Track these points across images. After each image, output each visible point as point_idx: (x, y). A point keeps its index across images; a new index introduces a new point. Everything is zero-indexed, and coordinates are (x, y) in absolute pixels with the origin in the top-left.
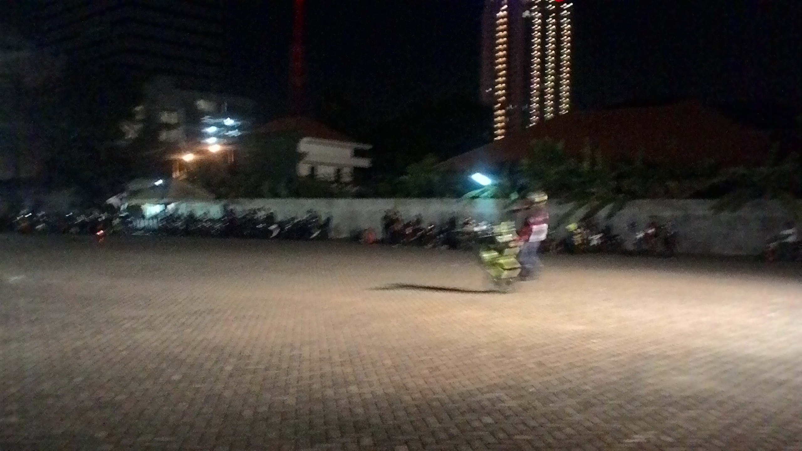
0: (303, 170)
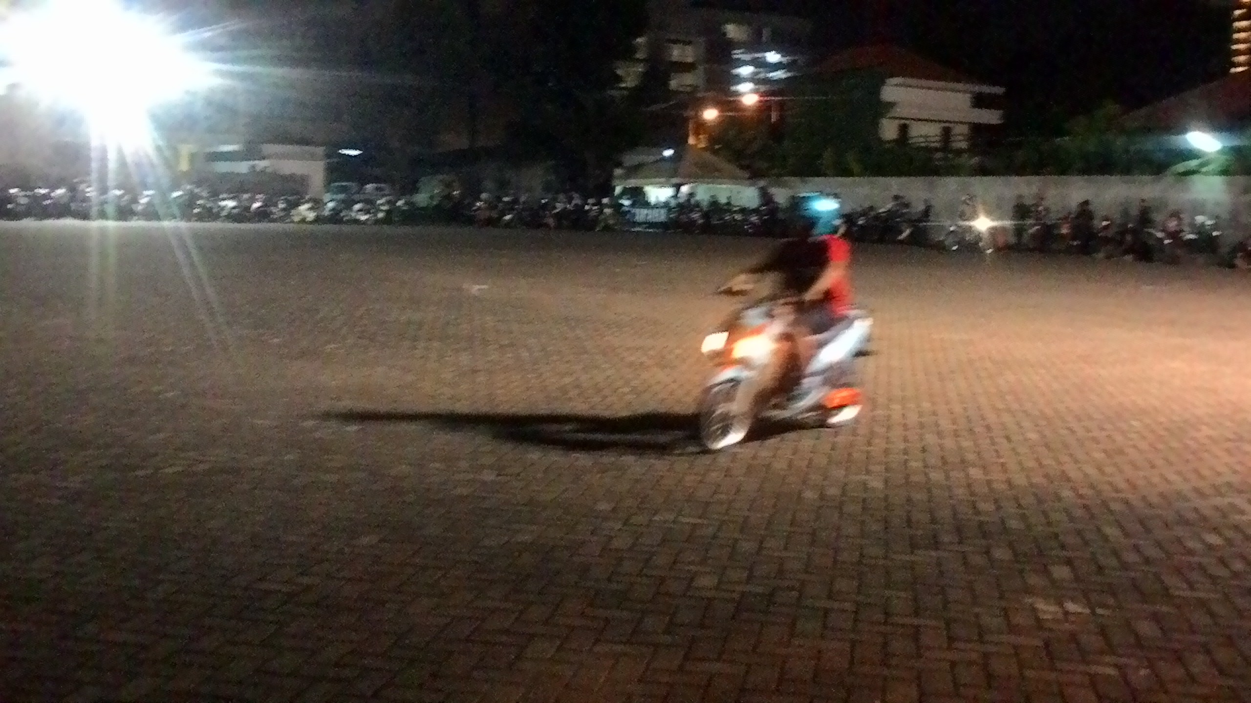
0: (889, 130)
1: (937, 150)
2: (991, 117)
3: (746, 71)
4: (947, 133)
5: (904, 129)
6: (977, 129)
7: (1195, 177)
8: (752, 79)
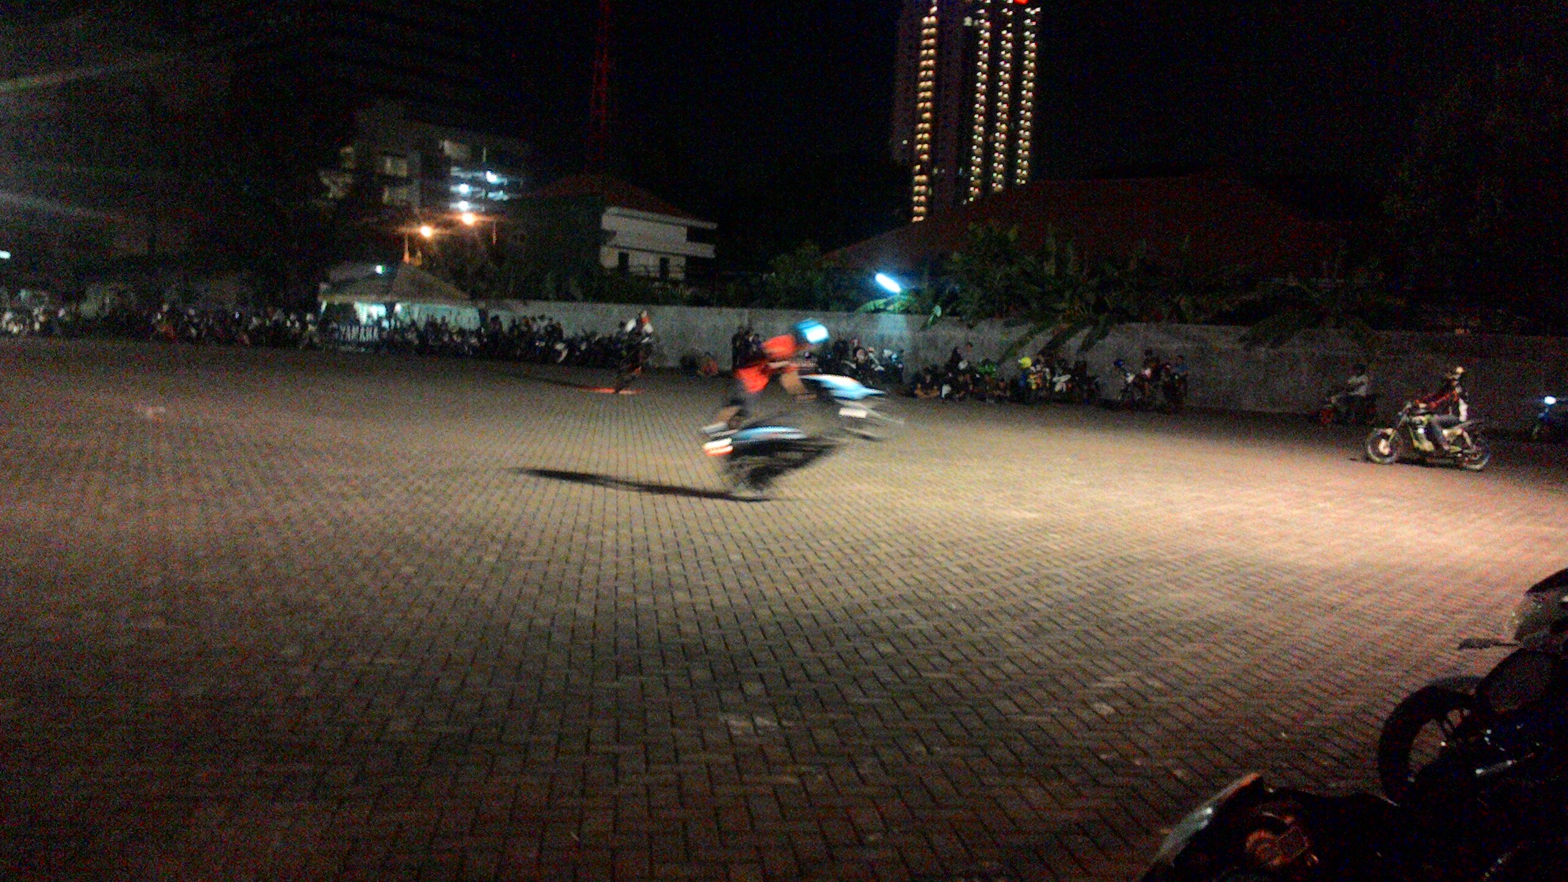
0: (609, 259)
1: (655, 279)
2: (705, 251)
3: (464, 189)
4: (664, 262)
5: (623, 258)
6: (691, 260)
7: (883, 315)
8: (472, 198)
